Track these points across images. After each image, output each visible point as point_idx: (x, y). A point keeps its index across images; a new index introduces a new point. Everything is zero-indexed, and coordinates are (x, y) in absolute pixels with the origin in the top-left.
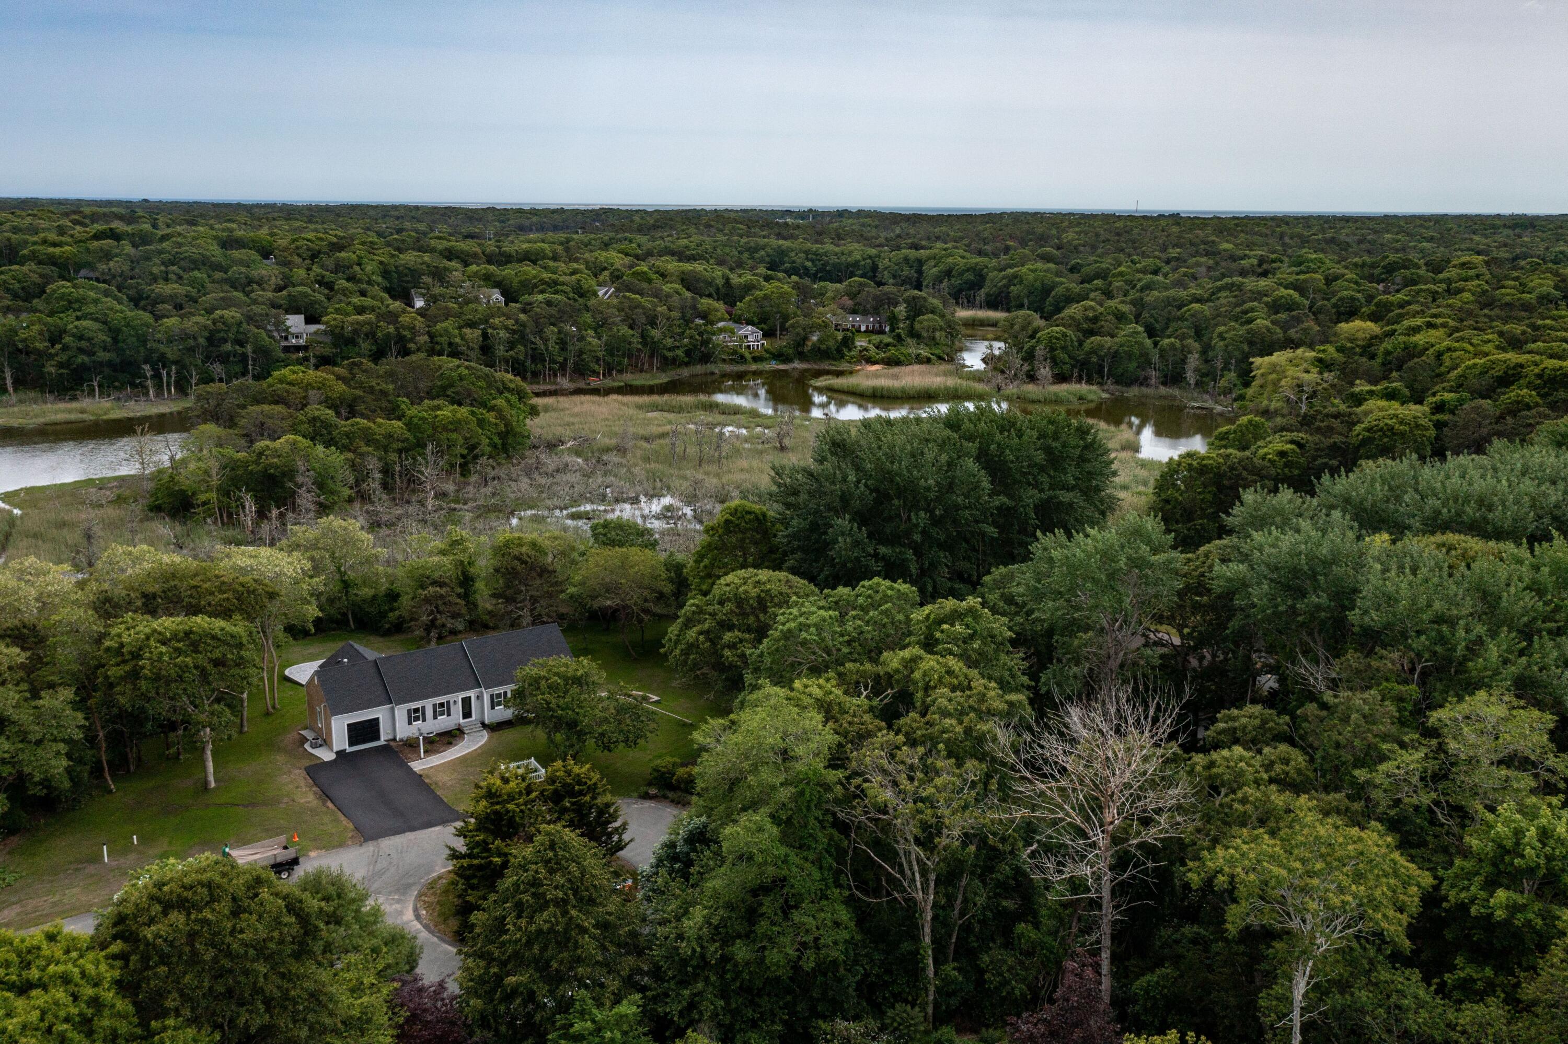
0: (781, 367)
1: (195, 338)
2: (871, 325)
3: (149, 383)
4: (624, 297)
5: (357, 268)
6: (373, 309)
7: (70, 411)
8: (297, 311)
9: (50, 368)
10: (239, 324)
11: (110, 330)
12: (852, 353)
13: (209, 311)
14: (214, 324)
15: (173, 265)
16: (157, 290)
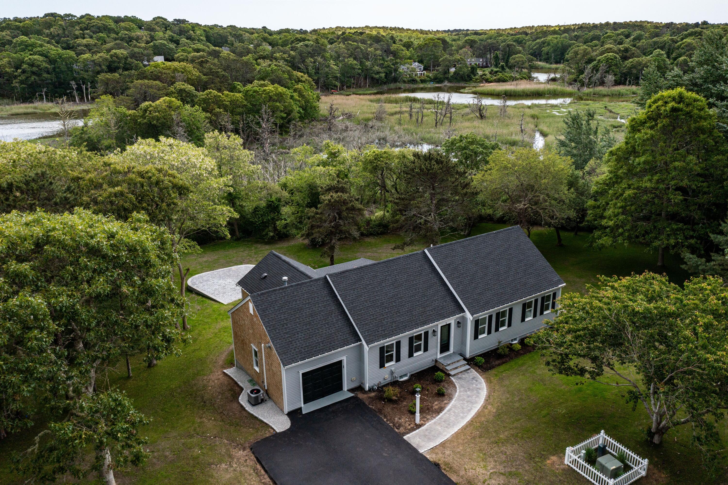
0: (437, 85)
1: (100, 66)
2: (481, 63)
3: (75, 93)
4: (348, 43)
5: (192, 32)
6: (203, 51)
7: (26, 108)
8: (160, 55)
9: (15, 83)
10: (126, 58)
11: (50, 61)
12: (477, 77)
13: (109, 51)
14: (111, 58)
15: (87, 30)
16: (78, 42)
